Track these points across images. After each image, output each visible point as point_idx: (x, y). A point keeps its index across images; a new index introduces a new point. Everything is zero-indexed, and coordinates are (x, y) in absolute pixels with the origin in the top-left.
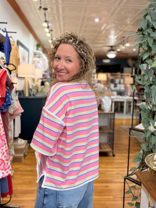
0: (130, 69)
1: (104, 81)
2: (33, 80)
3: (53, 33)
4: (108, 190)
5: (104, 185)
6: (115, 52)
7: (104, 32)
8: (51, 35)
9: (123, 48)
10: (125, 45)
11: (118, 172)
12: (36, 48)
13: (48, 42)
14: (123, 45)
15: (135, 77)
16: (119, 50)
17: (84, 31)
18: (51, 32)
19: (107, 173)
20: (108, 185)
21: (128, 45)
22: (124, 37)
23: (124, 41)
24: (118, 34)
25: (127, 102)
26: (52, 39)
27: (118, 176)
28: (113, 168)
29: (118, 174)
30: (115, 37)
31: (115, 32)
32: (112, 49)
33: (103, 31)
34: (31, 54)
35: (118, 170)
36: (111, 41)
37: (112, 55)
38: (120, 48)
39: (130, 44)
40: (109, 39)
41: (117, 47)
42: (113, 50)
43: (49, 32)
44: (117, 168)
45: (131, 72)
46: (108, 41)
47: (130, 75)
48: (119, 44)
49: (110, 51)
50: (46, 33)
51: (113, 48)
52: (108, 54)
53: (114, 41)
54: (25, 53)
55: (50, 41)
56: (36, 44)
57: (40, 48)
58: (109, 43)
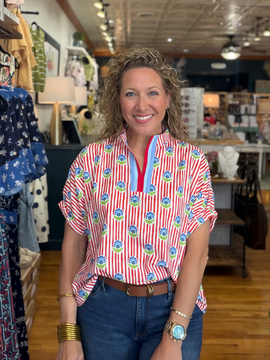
1: (213, 109)
2: (68, 108)
3: (108, 9)
4: (236, 354)
5: (228, 341)
6: (239, 48)
7: (217, 7)
8: (106, 14)
9: (257, 39)
10: (260, 34)
11: (257, 313)
12: (72, 41)
13: (98, 28)
14: (257, 36)
16: (247, 44)
17: (177, 6)
18: (105, 8)
19: (233, 314)
20: (237, 341)
21: (267, 34)
22: (259, 18)
23: (258, 26)
24: (246, 11)
25: (263, 154)
26: (107, 24)
27: (257, 321)
28: (245, 303)
29: (257, 317)
30: (240, 18)
31: (242, 7)
32: (231, 42)
33: (215, 5)
34: (64, 54)
35: (256, 307)
36: (230, 26)
37: (231, 55)
38: (249, 39)
40: (225, 23)
41: (244, 39)
42: (235, 45)
43: (103, 10)
44: (254, 303)
46: (225, 24)
47: (269, 95)
48: (247, 32)
49: (226, 46)
50: (97, 10)
51: (234, 39)
52: (226, 52)
53: (236, 26)
54: (53, 53)
55: (104, 28)
56: (72, 33)
57: (81, 42)
58: (227, 29)
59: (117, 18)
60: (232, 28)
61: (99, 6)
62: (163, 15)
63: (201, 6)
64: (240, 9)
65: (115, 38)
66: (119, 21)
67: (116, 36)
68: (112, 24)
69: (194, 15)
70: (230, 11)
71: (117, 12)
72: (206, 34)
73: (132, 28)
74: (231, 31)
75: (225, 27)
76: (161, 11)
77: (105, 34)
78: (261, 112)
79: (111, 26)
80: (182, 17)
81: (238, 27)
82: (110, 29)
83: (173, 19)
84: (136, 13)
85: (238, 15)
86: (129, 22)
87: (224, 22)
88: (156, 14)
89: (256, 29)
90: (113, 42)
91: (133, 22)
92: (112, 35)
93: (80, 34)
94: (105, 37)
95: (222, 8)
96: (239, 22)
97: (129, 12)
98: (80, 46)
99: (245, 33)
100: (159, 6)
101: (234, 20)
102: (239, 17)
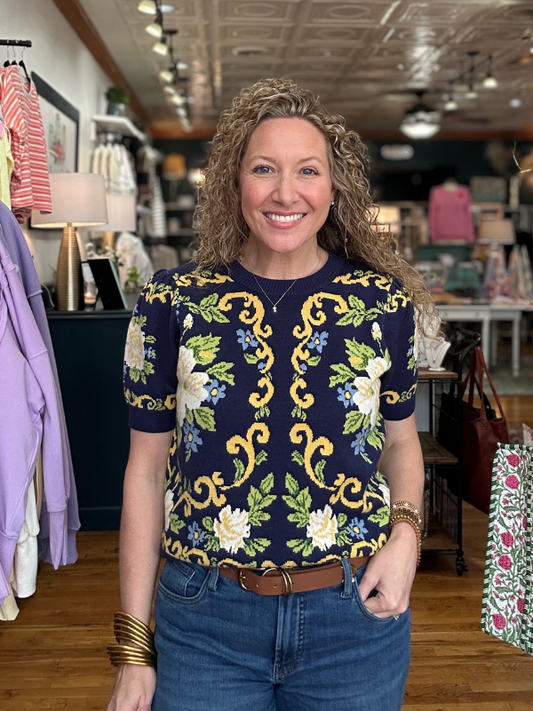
0: (499, 183)
3: (176, 40)
6: (434, 116)
7: (390, 34)
8: (171, 50)
9: (472, 95)
10: (477, 87)
12: (104, 104)
13: (156, 79)
14: (471, 89)
15: (518, 213)
16: (451, 106)
17: (310, 33)
18: (168, 38)
21: (490, 83)
22: (473, 54)
23: (472, 69)
24: (447, 40)
25: (492, 323)
26: (173, 70)
28: (463, 627)
30: (436, 55)
31: (439, 32)
32: (422, 102)
33: (386, 29)
34: (89, 132)
36: (418, 71)
37: (421, 129)
38: (456, 97)
39: (498, 80)
40: (408, 65)
41: (445, 97)
42: (428, 109)
43: (163, 41)
45: (502, 194)
46: (407, 69)
47: (498, 206)
48: (451, 82)
49: (412, 111)
50: (153, 41)
51: (427, 98)
52: (410, 124)
53: (430, 71)
54: (64, 128)
55: (167, 77)
56: (104, 90)
57: (122, 107)
58: (410, 78)
59: (193, 58)
60: (421, 75)
61: (155, 31)
62: (284, 52)
63: (359, 32)
64: (436, 37)
65: (191, 100)
66: (197, 64)
67: (193, 95)
68: (184, 70)
69: (346, 51)
70: (415, 40)
71: (193, 47)
72: (371, 88)
73: (225, 80)
74: (419, 80)
75: (407, 74)
76: (279, 43)
77: (170, 90)
78: (484, 241)
79: (181, 75)
80: (322, 54)
81: (433, 74)
82: (182, 82)
83: (304, 59)
84: (232, 47)
85: (432, 48)
86: (218, 69)
87: (404, 64)
88: (272, 50)
89: (467, 76)
90: (187, 106)
91: (225, 67)
92: (185, 94)
93: (118, 92)
94: (171, 95)
95: (401, 36)
96: (433, 63)
97: (217, 46)
98: (120, 115)
99: (446, 86)
100: (275, 32)
101: (425, 58)
102: (434, 51)
